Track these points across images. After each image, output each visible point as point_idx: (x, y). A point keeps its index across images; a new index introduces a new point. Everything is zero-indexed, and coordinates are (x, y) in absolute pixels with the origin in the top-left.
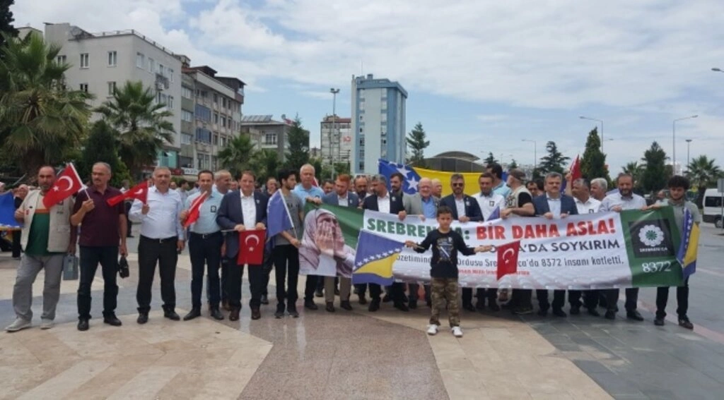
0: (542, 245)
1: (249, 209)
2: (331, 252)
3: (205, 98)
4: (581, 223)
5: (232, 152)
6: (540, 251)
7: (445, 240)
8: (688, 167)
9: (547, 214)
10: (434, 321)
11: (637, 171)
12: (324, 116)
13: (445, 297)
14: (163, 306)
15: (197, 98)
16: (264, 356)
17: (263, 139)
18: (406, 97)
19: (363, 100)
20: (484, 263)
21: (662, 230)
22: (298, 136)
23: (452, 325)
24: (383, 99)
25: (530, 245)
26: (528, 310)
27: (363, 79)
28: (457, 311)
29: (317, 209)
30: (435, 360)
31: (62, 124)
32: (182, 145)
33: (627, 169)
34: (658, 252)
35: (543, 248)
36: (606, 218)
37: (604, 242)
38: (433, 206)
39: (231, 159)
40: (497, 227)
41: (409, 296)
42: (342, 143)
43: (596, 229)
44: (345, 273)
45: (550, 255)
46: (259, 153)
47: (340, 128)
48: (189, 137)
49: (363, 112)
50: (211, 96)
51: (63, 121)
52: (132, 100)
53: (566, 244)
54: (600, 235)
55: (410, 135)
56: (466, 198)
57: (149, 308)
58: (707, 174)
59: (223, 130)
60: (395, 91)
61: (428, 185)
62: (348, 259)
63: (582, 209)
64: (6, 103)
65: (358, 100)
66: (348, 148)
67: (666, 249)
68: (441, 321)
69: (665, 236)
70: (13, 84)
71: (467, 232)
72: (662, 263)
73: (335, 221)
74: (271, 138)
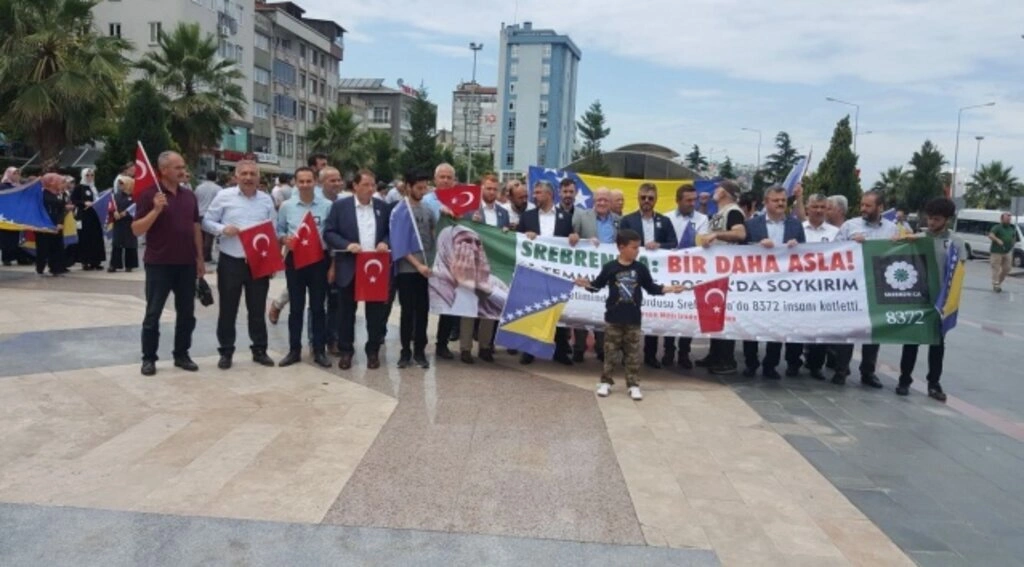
0: (755, 283)
1: (366, 222)
2: (471, 284)
3: (288, 51)
4: (809, 255)
5: (327, 132)
6: (752, 290)
7: (627, 274)
8: (975, 177)
9: (765, 241)
10: (606, 379)
11: (901, 180)
12: (459, 83)
13: (622, 348)
14: (251, 347)
15: (276, 49)
16: (388, 415)
17: (371, 115)
18: (578, 59)
19: (516, 61)
20: (676, 304)
21: (916, 268)
22: (423, 114)
23: (629, 385)
24: (544, 61)
25: (739, 283)
26: (730, 369)
27: (516, 29)
28: (637, 367)
29: (454, 226)
30: (606, 428)
31: (89, 84)
32: (255, 118)
33: (887, 176)
34: (907, 297)
35: (755, 287)
36: (842, 249)
37: (838, 281)
38: (611, 227)
39: (326, 142)
40: (696, 259)
41: (575, 346)
42: (483, 125)
43: (828, 264)
44: (489, 312)
45: (764, 296)
46: (366, 135)
47: (481, 101)
48: (265, 107)
49: (515, 79)
50: (296, 47)
51: (92, 82)
52: (186, 51)
53: (788, 283)
54: (833, 272)
55: (583, 118)
56: (657, 217)
57: (233, 349)
58: (1000, 188)
59: (312, 99)
60: (563, 48)
61: (605, 197)
62: (493, 294)
63: (811, 236)
64: (10, 51)
65: (509, 62)
66: (492, 133)
67: (919, 294)
68: (615, 380)
69: (919, 277)
70: (19, 23)
71: (655, 263)
72: (913, 313)
73: (478, 243)
74: (381, 112)
